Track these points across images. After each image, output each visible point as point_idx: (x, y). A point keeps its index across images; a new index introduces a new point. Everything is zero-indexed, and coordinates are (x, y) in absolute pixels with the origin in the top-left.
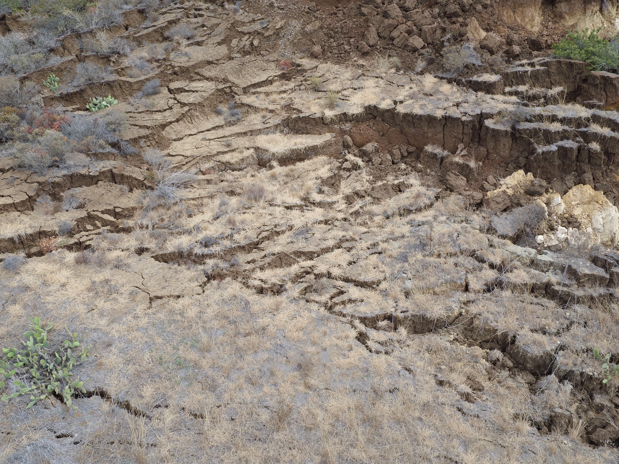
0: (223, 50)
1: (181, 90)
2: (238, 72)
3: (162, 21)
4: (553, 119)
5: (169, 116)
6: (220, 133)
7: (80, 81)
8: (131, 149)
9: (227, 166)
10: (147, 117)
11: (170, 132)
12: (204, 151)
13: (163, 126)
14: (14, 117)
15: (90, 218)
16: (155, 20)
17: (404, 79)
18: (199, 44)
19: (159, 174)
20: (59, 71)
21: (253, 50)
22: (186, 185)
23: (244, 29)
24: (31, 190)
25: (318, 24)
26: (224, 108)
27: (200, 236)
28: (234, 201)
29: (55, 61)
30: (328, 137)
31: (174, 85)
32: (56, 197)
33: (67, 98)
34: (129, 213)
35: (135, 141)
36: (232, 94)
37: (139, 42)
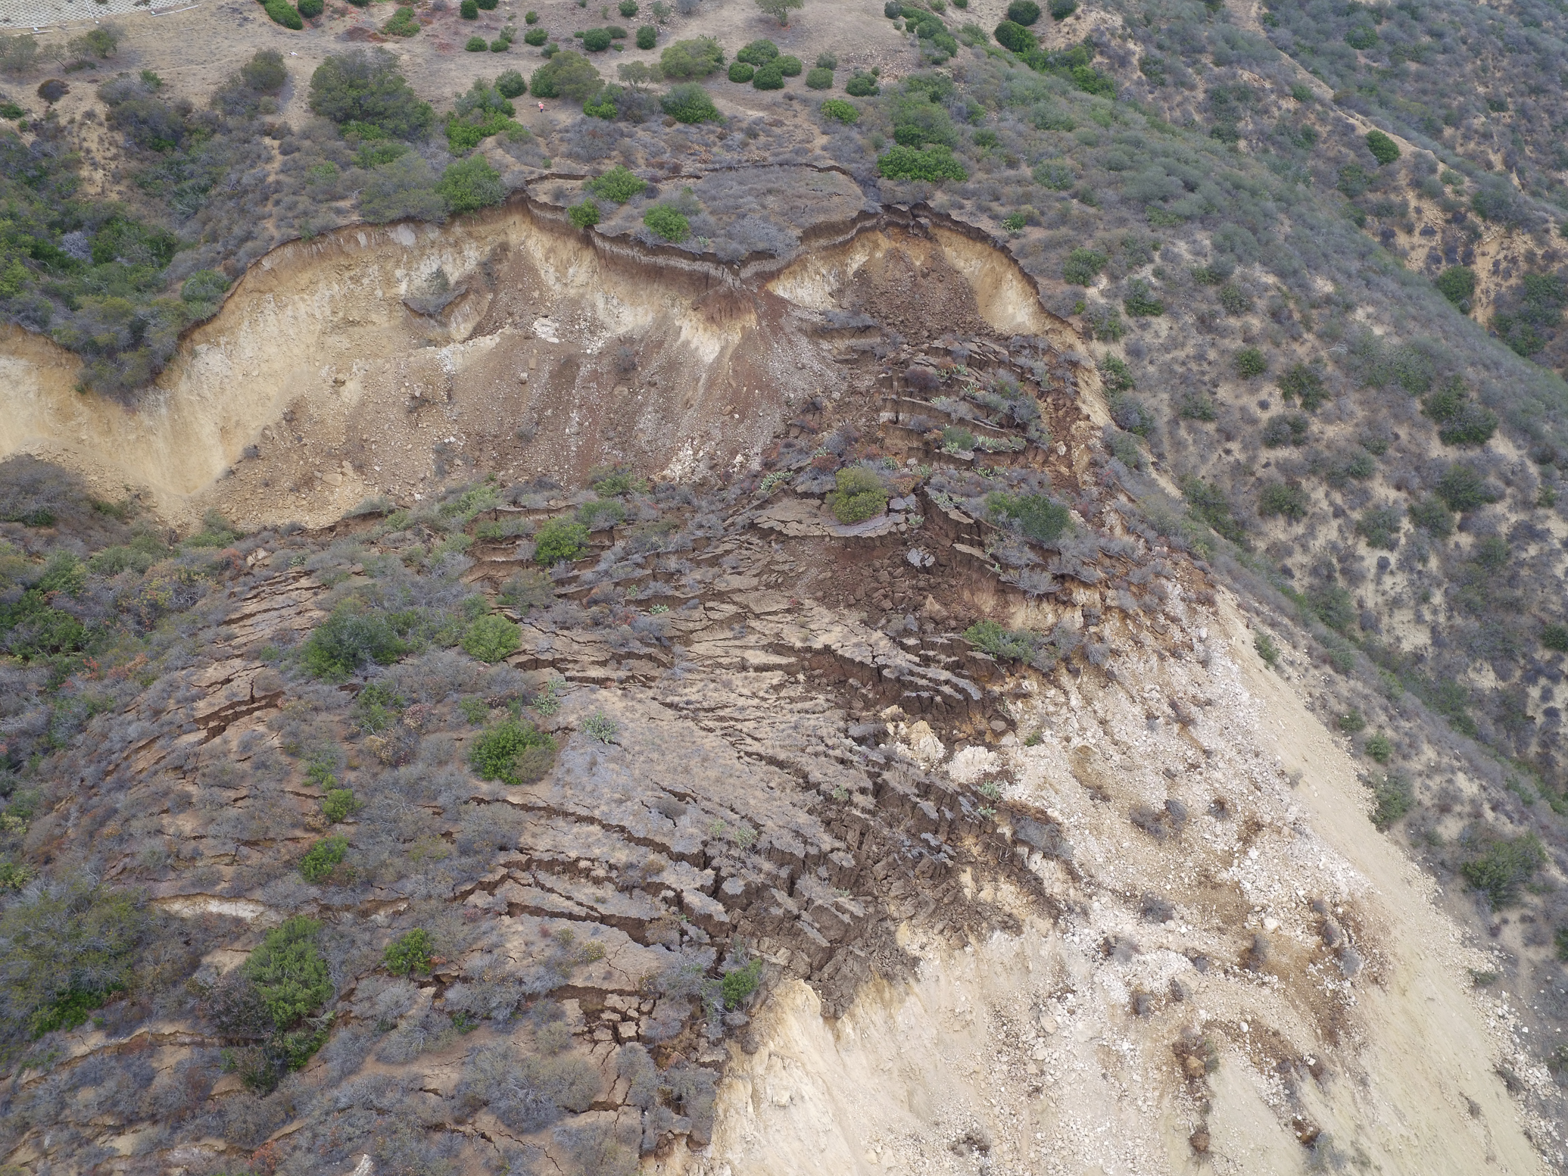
0: (755, 581)
1: (712, 609)
2: (758, 601)
3: (719, 551)
4: (924, 677)
5: (698, 626)
6: (727, 643)
7: (649, 592)
8: (667, 643)
9: (720, 665)
10: (684, 623)
11: (695, 637)
12: (710, 653)
13: (692, 632)
14: (607, 611)
15: (633, 677)
16: (716, 547)
17: (862, 631)
18: (740, 574)
19: (676, 661)
20: (639, 582)
21: (777, 586)
22: (690, 671)
23: (776, 568)
24: (608, 656)
25: (829, 574)
26: (737, 626)
27: (685, 699)
28: (712, 686)
29: (639, 573)
30: (793, 660)
31: (709, 604)
32: (619, 663)
33: (639, 603)
34: (653, 679)
35: (671, 638)
36: (745, 618)
37: (698, 564)
